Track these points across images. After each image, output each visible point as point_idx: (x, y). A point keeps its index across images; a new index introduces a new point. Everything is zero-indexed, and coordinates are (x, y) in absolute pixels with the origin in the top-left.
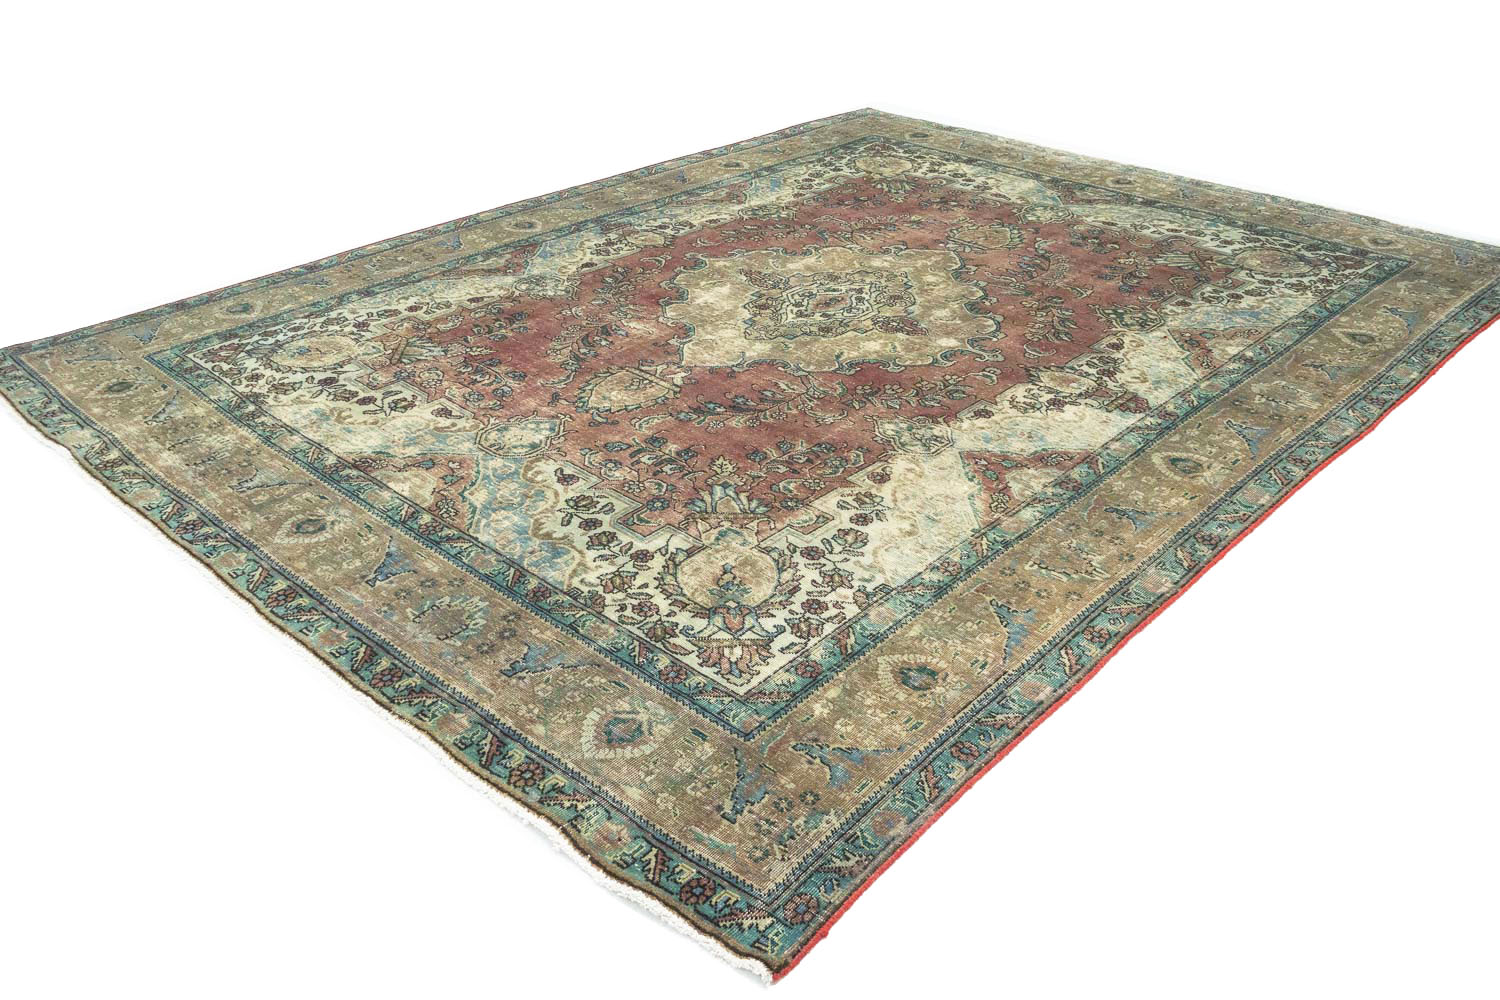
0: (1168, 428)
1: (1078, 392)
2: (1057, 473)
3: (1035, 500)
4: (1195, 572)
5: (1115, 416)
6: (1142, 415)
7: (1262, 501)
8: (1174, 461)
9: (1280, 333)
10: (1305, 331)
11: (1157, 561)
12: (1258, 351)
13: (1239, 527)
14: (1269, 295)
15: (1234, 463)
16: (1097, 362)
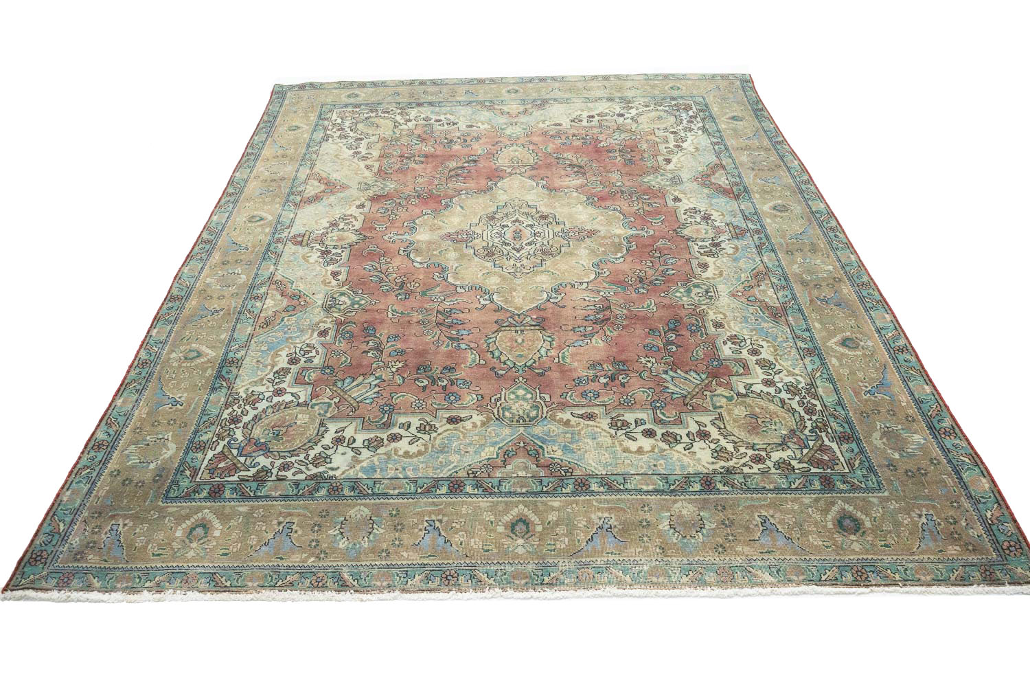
0: (274, 234)
1: (330, 235)
2: (306, 195)
3: (305, 182)
4: (231, 183)
5: (302, 231)
6: (290, 236)
7: (216, 217)
8: (262, 219)
9: (247, 334)
10: (232, 344)
11: (246, 181)
12: (254, 309)
13: (221, 203)
14: (271, 376)
15: (235, 228)
16: (337, 258)
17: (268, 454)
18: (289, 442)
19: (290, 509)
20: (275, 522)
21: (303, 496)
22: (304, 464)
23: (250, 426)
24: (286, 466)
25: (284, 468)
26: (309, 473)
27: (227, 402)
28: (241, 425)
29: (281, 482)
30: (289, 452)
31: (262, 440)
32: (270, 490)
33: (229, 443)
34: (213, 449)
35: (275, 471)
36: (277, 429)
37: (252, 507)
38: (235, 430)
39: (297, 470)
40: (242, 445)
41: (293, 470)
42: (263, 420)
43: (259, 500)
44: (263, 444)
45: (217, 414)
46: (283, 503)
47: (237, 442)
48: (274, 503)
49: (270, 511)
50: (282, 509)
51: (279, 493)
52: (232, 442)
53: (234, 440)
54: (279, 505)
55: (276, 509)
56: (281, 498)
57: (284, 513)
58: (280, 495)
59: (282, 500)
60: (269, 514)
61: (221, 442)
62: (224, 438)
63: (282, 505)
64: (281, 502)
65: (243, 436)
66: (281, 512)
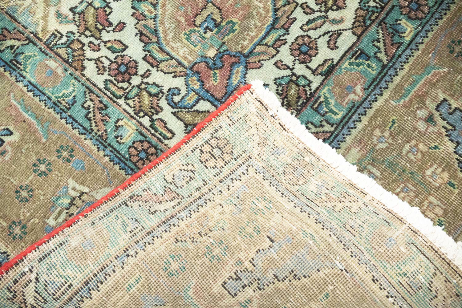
17: (251, 60)
18: (247, 16)
19: (409, 91)
20: (421, 126)
21: (393, 58)
22: (319, 22)
23: (159, 56)
24: (304, 49)
25: (306, 53)
26: (348, 24)
27: (64, 59)
28: (143, 67)
29: (335, 73)
30: (273, 27)
31: (211, 53)
32: (343, 98)
33: (173, 105)
34: (169, 135)
35: (300, 69)
36: (199, 20)
37: (360, 142)
38: (150, 80)
39: (327, 38)
40: (196, 87)
41: (322, 43)
42: (160, 29)
43: (351, 124)
44: (220, 55)
45: (83, 89)
46: (387, 94)
47: (183, 92)
48: (376, 105)
49: (391, 120)
50: (399, 101)
51: (358, 89)
52: (177, 99)
53: (174, 94)
54: (386, 101)
55: (393, 110)
56: (373, 91)
57: (411, 103)
58: (365, 89)
59: (377, 91)
60: (396, 125)
61: (161, 115)
62: (155, 106)
63: (391, 97)
64: (382, 95)
65: (175, 76)
66: (404, 106)
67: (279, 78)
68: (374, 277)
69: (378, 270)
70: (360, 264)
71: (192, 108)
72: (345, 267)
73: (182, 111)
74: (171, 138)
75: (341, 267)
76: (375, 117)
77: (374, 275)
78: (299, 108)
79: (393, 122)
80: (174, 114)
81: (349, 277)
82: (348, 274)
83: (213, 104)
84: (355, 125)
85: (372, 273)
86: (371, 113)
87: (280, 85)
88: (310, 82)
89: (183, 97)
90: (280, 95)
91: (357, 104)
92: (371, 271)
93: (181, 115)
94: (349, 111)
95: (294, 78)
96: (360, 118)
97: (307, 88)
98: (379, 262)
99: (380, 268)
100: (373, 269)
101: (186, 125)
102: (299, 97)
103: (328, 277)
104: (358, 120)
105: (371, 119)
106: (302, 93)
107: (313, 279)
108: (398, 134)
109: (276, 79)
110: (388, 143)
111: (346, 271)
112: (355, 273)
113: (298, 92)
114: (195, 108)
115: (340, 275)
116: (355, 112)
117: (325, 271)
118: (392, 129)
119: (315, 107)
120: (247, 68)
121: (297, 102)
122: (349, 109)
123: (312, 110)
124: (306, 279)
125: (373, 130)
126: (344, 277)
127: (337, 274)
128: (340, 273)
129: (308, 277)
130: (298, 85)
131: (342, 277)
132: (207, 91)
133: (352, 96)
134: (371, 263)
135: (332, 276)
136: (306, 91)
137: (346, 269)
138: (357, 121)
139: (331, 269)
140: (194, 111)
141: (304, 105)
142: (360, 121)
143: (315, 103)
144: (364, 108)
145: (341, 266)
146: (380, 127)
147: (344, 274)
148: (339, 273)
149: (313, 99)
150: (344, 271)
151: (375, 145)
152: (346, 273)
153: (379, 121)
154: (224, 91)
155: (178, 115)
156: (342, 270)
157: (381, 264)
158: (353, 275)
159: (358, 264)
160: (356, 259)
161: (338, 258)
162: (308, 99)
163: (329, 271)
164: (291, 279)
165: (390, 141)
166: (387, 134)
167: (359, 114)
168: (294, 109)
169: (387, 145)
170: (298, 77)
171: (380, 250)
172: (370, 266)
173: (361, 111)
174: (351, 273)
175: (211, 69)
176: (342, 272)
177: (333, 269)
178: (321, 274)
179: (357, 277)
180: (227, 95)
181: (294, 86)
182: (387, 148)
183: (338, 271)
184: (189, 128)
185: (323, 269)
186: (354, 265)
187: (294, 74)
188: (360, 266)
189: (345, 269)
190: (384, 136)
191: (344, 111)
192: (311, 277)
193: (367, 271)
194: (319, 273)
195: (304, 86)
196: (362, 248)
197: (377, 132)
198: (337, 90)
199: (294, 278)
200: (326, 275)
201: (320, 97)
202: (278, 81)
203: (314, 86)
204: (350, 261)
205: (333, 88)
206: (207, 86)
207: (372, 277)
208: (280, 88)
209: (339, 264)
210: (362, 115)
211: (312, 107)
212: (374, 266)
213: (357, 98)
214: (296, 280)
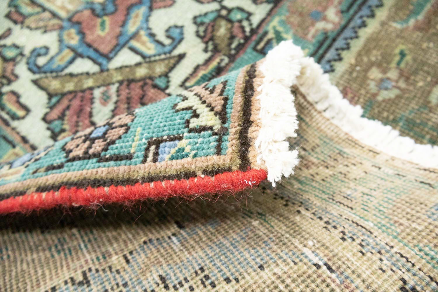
23: (28, 10)
32: (306, 29)
33: (35, 69)
34: (21, 113)
38: (8, 41)
40: (74, 42)
46: (382, 14)
47: (53, 51)
48: (365, 33)
49: (397, 51)
50: (406, 21)
51: (332, 14)
52: (41, 61)
53: (39, 55)
54: (383, 24)
55: (398, 36)
56: (356, 13)
57: (429, 22)
58: (342, 12)
59: (365, 11)
60: (408, 58)
61: (15, 86)
62: (8, 74)
63: (391, 18)
64: (373, 16)
65: (45, 32)
66: (418, 28)
67: (200, 16)
68: (405, 282)
69: (413, 265)
70: (363, 254)
71: (63, 70)
72: (325, 259)
73: (47, 77)
74: (23, 118)
75: (316, 260)
76: (366, 50)
77: (406, 278)
78: (233, 52)
79: (402, 54)
80: (35, 82)
81: (338, 281)
82: (333, 276)
83: (95, 62)
84: (331, 66)
85: (400, 272)
86: (357, 45)
87: (202, 24)
88: (250, 14)
89: (52, 58)
90: (202, 38)
91: (331, 35)
92: (394, 268)
93: (45, 82)
94: (319, 47)
95: (224, 12)
96: (339, 55)
97: (245, 24)
98: (416, 249)
99: (419, 261)
100: (400, 264)
101: (50, 96)
102: (232, 38)
103: (283, 282)
104: (336, 57)
105: (359, 54)
106: (236, 30)
107: (246, 286)
108: (415, 72)
109: (195, 18)
110: (398, 88)
111: (329, 268)
112: (353, 272)
113: (230, 30)
114: (68, 71)
115: (315, 276)
116: (330, 47)
117: (276, 270)
118: (403, 65)
119: (260, 47)
120: (151, 9)
121: (230, 44)
122: (317, 45)
123: (255, 53)
124: (229, 285)
125: (366, 71)
126: (324, 281)
127: (305, 276)
128: (315, 272)
129: (234, 282)
130: (230, 21)
131: (319, 281)
132: (89, 46)
133: (321, 25)
134: (393, 251)
135: (294, 281)
136: (242, 28)
137: (330, 263)
138: (335, 60)
139: (292, 264)
140: (66, 75)
141: (240, 47)
142: (340, 59)
143: (258, 43)
144: (346, 39)
145: (317, 258)
146: (379, 65)
147: (324, 276)
148: (310, 272)
149: (255, 38)
150: (325, 268)
151: (375, 95)
152: (328, 272)
153: (375, 55)
154: (114, 42)
155: (41, 83)
156: (318, 266)
157: (422, 254)
158: (347, 278)
159: (360, 254)
160: (354, 243)
161: (310, 243)
162: (247, 39)
163: (286, 269)
164: (194, 286)
165: (402, 84)
166: (393, 74)
167: (337, 50)
168: (225, 55)
169: (397, 92)
170: (230, 11)
171: (414, 225)
172: (392, 256)
173: (339, 43)
174: (342, 273)
175: (98, 16)
176: (320, 271)
177: (295, 263)
178: (266, 275)
179: (358, 281)
180: (118, 48)
181: (223, 23)
182: (398, 97)
183: (309, 268)
184: (54, 100)
185: (273, 266)
186: (349, 255)
187: (224, 7)
188: (365, 258)
189: (326, 264)
190: (388, 79)
191: (309, 48)
192: (242, 282)
193: (384, 268)
194: (262, 273)
195: (240, 21)
196: (369, 225)
197: (375, 74)
198: (295, 19)
199: (203, 283)
200: (279, 277)
201: (266, 33)
202: (199, 20)
203: (256, 20)
204: (340, 248)
205: (288, 18)
206: (90, 38)
207: (401, 283)
208: (202, 29)
209: (313, 255)
210: (343, 49)
211: (255, 49)
212: (402, 256)
213: (329, 27)
214: (205, 287)
